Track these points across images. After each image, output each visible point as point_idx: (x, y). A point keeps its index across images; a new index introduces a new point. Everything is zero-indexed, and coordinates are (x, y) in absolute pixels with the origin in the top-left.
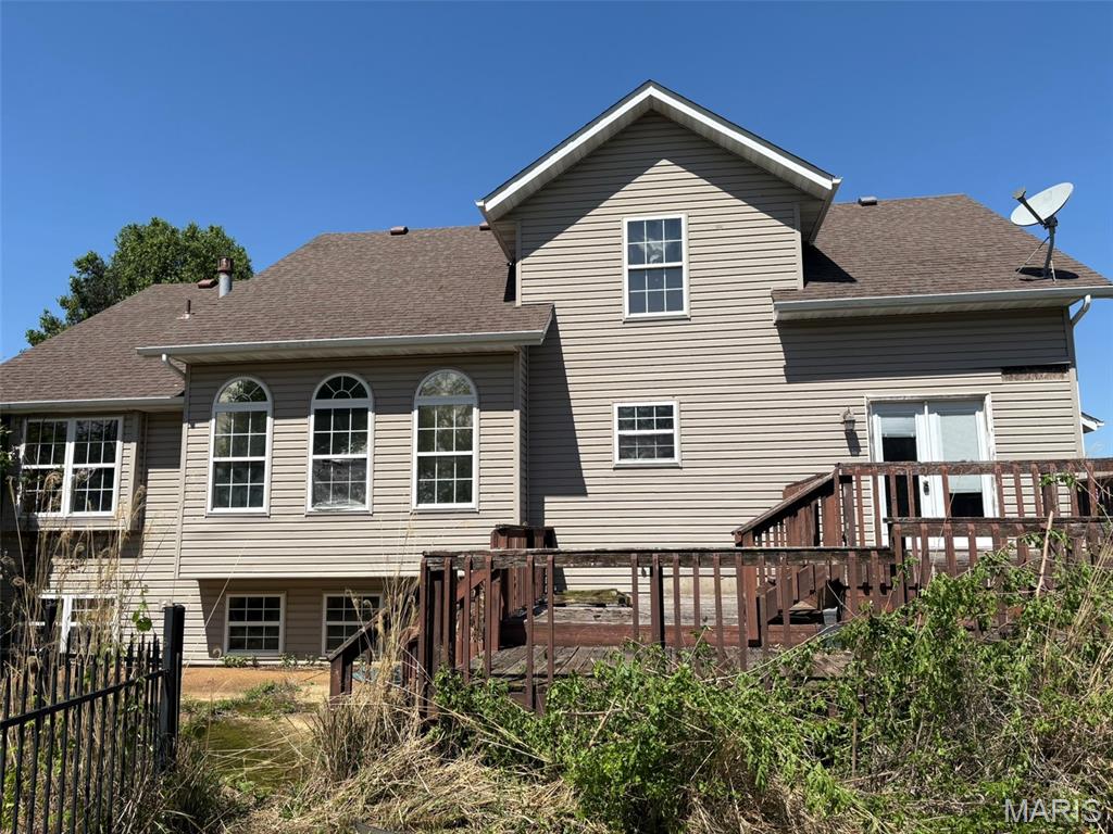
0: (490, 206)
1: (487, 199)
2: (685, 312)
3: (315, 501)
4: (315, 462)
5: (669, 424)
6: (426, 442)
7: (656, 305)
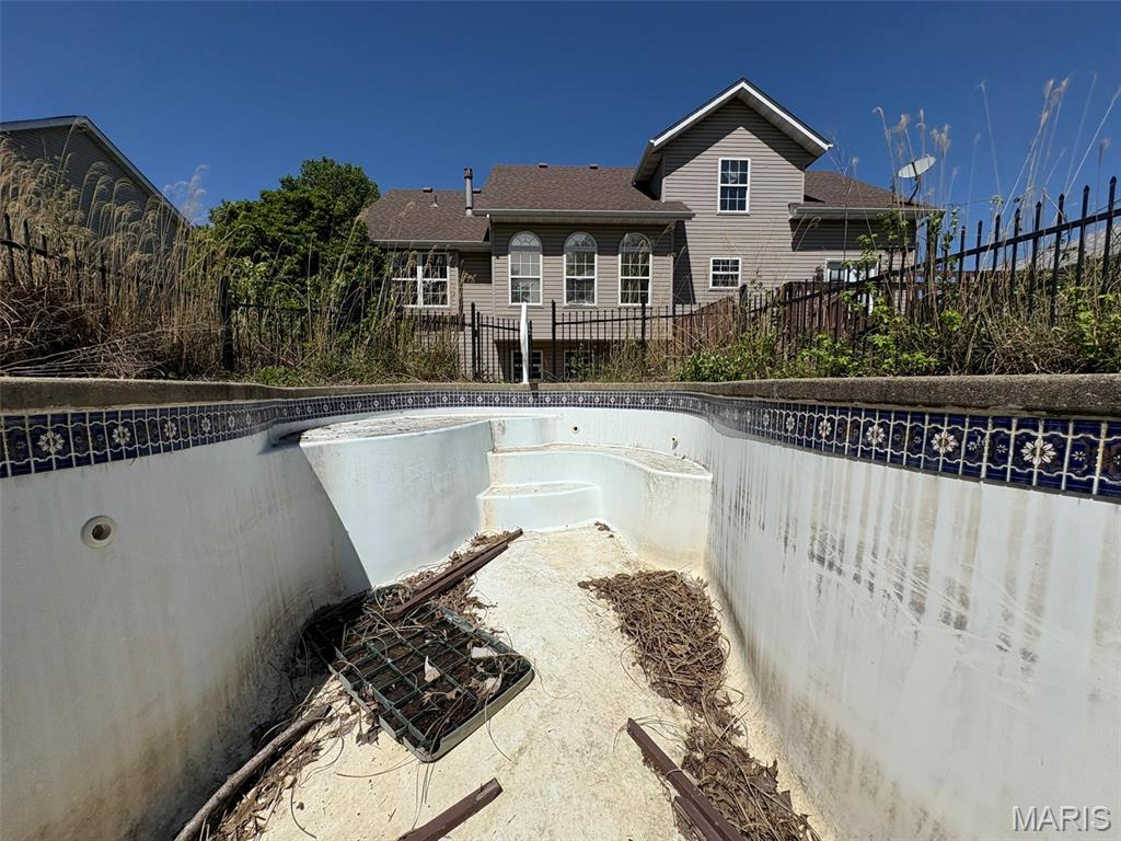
0: (656, 143)
1: (656, 138)
2: (747, 211)
3: (568, 300)
4: (567, 280)
5: (737, 269)
6: (625, 271)
7: (733, 207)
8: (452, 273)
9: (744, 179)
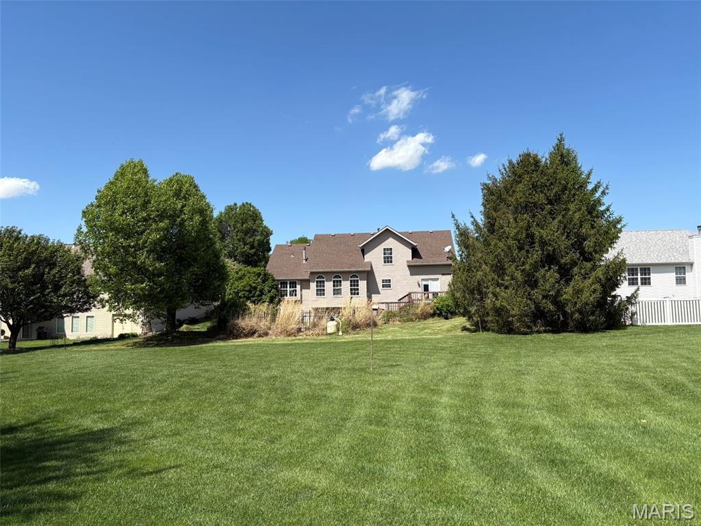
1: (360, 245)
2: (393, 264)
3: (333, 295)
4: (333, 289)
5: (390, 282)
6: (351, 286)
7: (388, 262)
8: (298, 287)
9: (391, 254)
